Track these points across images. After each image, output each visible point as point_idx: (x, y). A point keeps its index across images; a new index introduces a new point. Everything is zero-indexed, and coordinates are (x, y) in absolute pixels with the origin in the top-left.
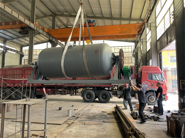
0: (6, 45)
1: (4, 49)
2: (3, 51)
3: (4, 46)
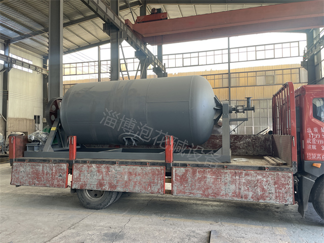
0: (9, 53)
1: (6, 62)
2: (4, 65)
3: (5, 56)
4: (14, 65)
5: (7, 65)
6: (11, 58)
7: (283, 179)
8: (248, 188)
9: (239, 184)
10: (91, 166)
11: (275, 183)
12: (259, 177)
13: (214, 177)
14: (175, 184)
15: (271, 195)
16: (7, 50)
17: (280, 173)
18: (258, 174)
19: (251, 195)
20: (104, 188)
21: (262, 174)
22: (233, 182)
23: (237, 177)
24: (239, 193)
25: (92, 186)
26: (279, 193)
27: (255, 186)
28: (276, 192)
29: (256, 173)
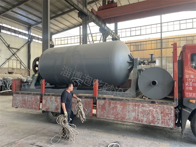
0: (31, 32)
1: (29, 38)
2: (28, 40)
3: (28, 34)
4: (33, 39)
5: (29, 40)
6: (32, 36)
7: (167, 110)
8: (143, 115)
9: (138, 112)
10: (52, 98)
11: (162, 113)
12: (151, 108)
13: (122, 107)
14: (98, 111)
15: (159, 121)
16: (29, 31)
17: (165, 106)
18: (150, 106)
19: (145, 120)
20: (58, 111)
21: (153, 106)
22: (134, 111)
23: (137, 108)
24: (138, 118)
25: (52, 109)
26: (164, 119)
27: (148, 114)
28: (162, 119)
29: (149, 105)
